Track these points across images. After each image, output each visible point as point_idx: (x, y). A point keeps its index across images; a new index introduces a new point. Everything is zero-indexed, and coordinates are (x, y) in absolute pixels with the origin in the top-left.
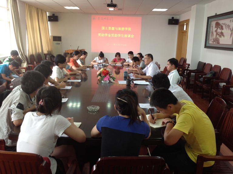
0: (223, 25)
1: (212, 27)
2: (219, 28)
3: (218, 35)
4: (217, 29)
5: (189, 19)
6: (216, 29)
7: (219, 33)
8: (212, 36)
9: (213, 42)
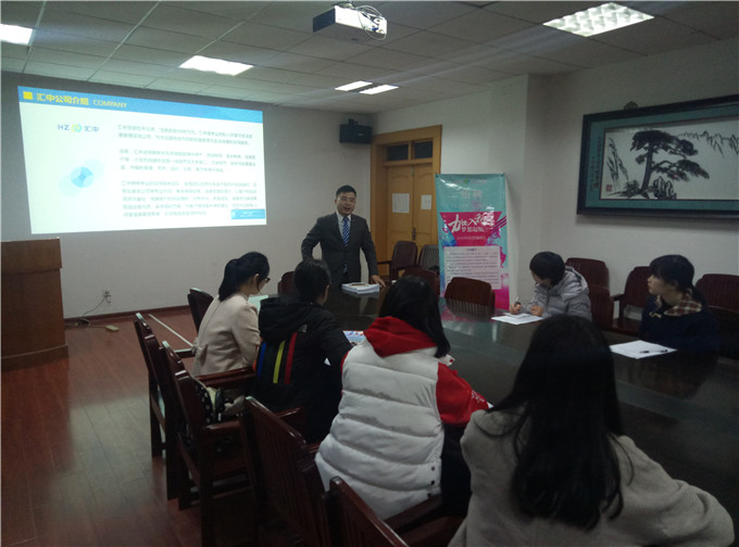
0: (692, 140)
1: (612, 146)
2: (666, 148)
3: (664, 170)
4: (651, 151)
5: (441, 127)
6: (643, 152)
7: (666, 165)
8: (615, 175)
9: (624, 193)
